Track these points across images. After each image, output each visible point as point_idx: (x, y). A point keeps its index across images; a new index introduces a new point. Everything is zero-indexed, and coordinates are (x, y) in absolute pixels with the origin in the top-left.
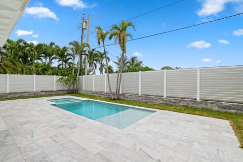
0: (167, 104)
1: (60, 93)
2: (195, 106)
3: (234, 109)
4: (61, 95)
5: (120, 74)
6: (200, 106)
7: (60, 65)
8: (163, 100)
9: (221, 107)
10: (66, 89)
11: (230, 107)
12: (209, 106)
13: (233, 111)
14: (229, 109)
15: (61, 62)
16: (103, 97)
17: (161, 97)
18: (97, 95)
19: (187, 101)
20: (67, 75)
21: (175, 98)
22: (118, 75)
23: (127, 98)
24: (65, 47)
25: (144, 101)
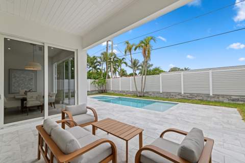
0: (185, 99)
1: (94, 92)
2: (209, 99)
3: (242, 101)
4: (94, 94)
5: (144, 76)
6: (213, 100)
7: (90, 71)
8: (181, 96)
9: (231, 100)
10: (97, 89)
11: (238, 100)
12: (221, 99)
13: (241, 103)
14: (238, 101)
15: (91, 68)
16: (130, 95)
17: (180, 94)
18: (124, 94)
19: (201, 96)
20: (98, 79)
21: (191, 94)
22: (142, 77)
23: (150, 95)
24: (94, 57)
25: (166, 97)
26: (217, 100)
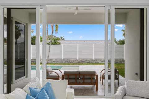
0: (80, 63)
2: (93, 62)
8: (77, 61)
21: (83, 59)
23: (54, 61)
26: (96, 62)
